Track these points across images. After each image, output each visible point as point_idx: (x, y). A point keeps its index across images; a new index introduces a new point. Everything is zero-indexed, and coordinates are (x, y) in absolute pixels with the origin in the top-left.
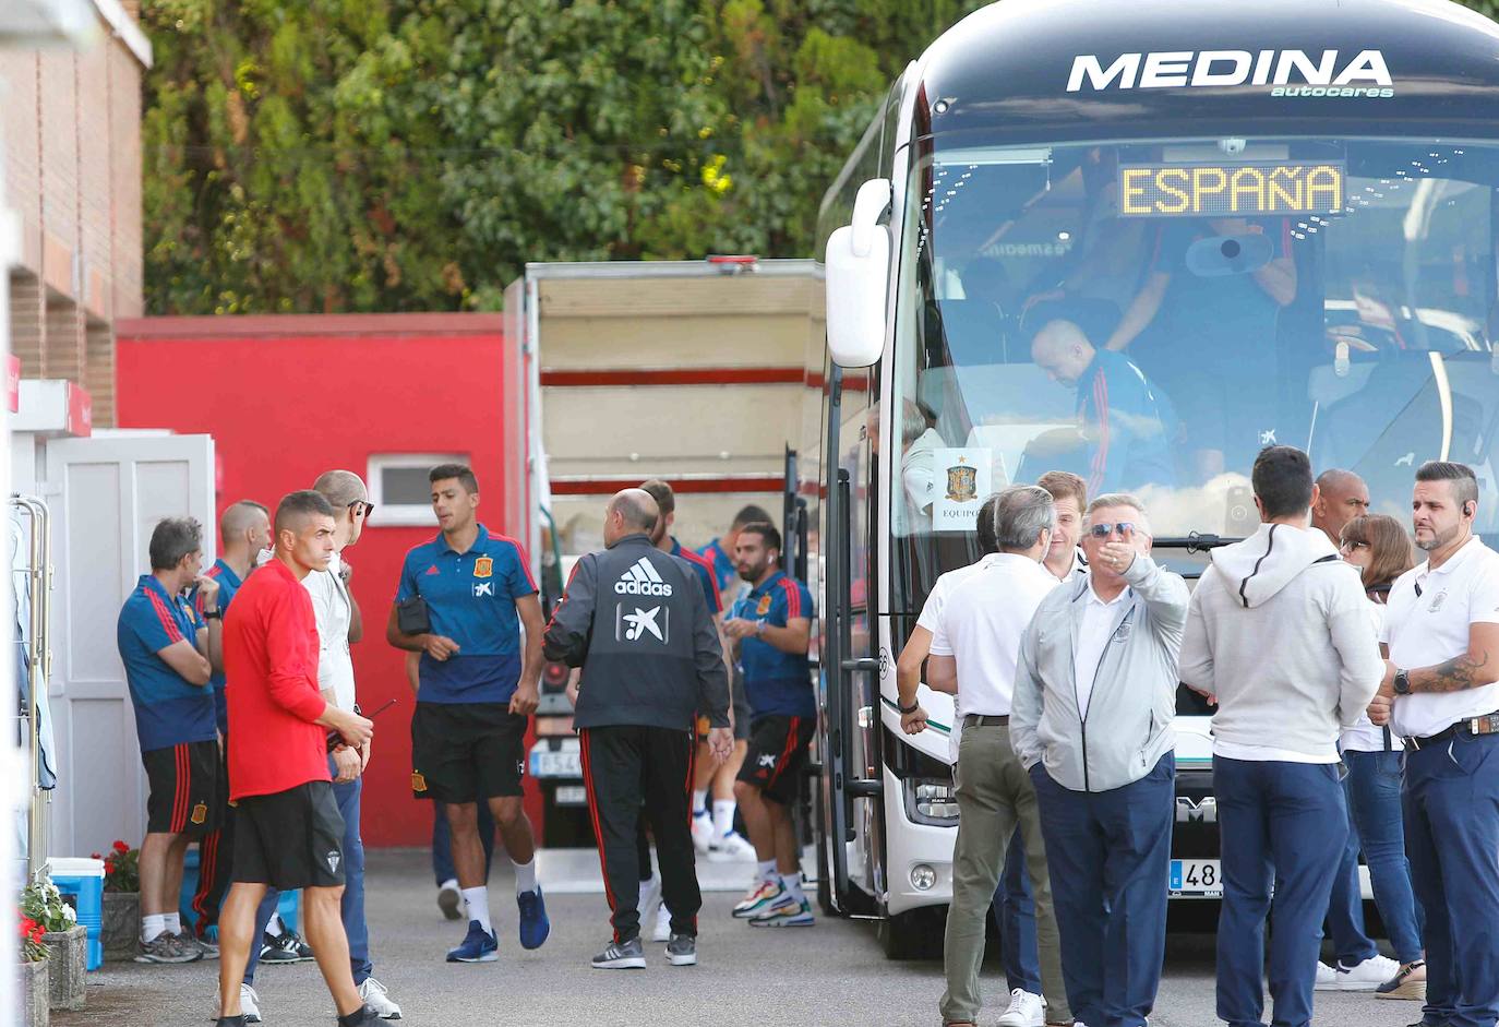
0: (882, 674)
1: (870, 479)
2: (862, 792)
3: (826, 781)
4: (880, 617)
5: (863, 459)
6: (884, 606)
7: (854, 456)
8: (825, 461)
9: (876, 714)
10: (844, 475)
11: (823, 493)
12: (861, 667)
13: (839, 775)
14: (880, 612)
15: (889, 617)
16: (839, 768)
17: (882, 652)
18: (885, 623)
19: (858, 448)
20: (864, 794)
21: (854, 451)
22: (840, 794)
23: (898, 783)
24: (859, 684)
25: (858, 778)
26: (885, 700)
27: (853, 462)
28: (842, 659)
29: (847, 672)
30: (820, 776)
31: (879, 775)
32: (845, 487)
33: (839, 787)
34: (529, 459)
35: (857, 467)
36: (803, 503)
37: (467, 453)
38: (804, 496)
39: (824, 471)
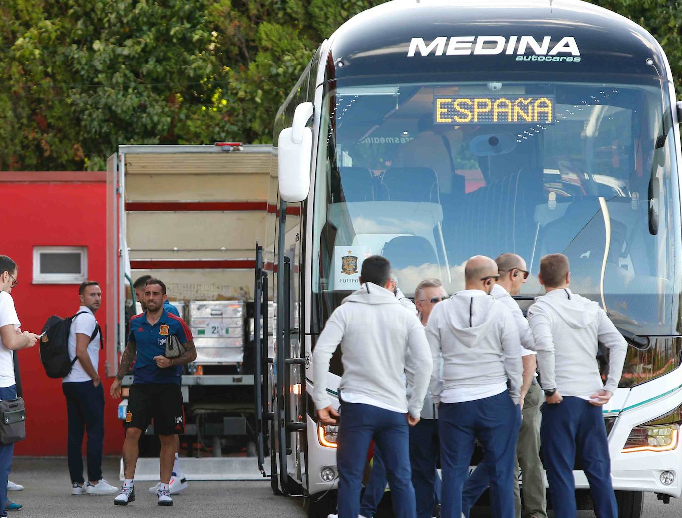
0: (307, 366)
1: (301, 263)
2: (295, 428)
3: (276, 423)
4: (306, 336)
5: (297, 252)
6: (308, 330)
7: (293, 250)
8: (277, 252)
9: (304, 388)
10: (287, 260)
11: (275, 269)
12: (296, 362)
13: (283, 420)
14: (306, 333)
15: (310, 336)
16: (283, 416)
17: (307, 354)
18: (308, 339)
19: (295, 244)
20: (297, 430)
21: (293, 247)
22: (283, 430)
23: (314, 425)
24: (295, 370)
25: (293, 421)
26: (309, 380)
27: (292, 252)
28: (286, 358)
29: (288, 365)
30: (273, 420)
31: (304, 420)
32: (288, 266)
33: (283, 426)
34: (119, 250)
35: (294, 255)
36: (265, 275)
37: (86, 246)
38: (266, 271)
39: (277, 258)
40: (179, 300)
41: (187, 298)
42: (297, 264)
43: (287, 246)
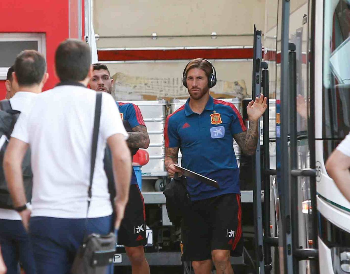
0: (318, 178)
1: (310, 51)
2: (304, 256)
3: (281, 249)
4: (316, 141)
5: (305, 37)
6: (319, 133)
7: (299, 35)
8: (279, 38)
9: (314, 205)
10: (292, 47)
11: (278, 58)
12: (304, 174)
13: (289, 245)
14: (316, 137)
15: (322, 141)
16: (289, 240)
17: (317, 164)
18: (319, 145)
19: (302, 29)
20: (306, 258)
21: (300, 31)
22: (290, 258)
23: (328, 251)
24: (303, 184)
25: (301, 247)
26: (320, 196)
27: (298, 38)
28: (292, 168)
29: (295, 177)
30: (276, 245)
31: (316, 245)
32: (293, 54)
33: (289, 254)
34: (85, 36)
35: (301, 41)
36: (265, 66)
37: (45, 33)
38: (266, 62)
39: (279, 44)
40: (160, 99)
41: (170, 95)
42: (304, 52)
43: (292, 31)
